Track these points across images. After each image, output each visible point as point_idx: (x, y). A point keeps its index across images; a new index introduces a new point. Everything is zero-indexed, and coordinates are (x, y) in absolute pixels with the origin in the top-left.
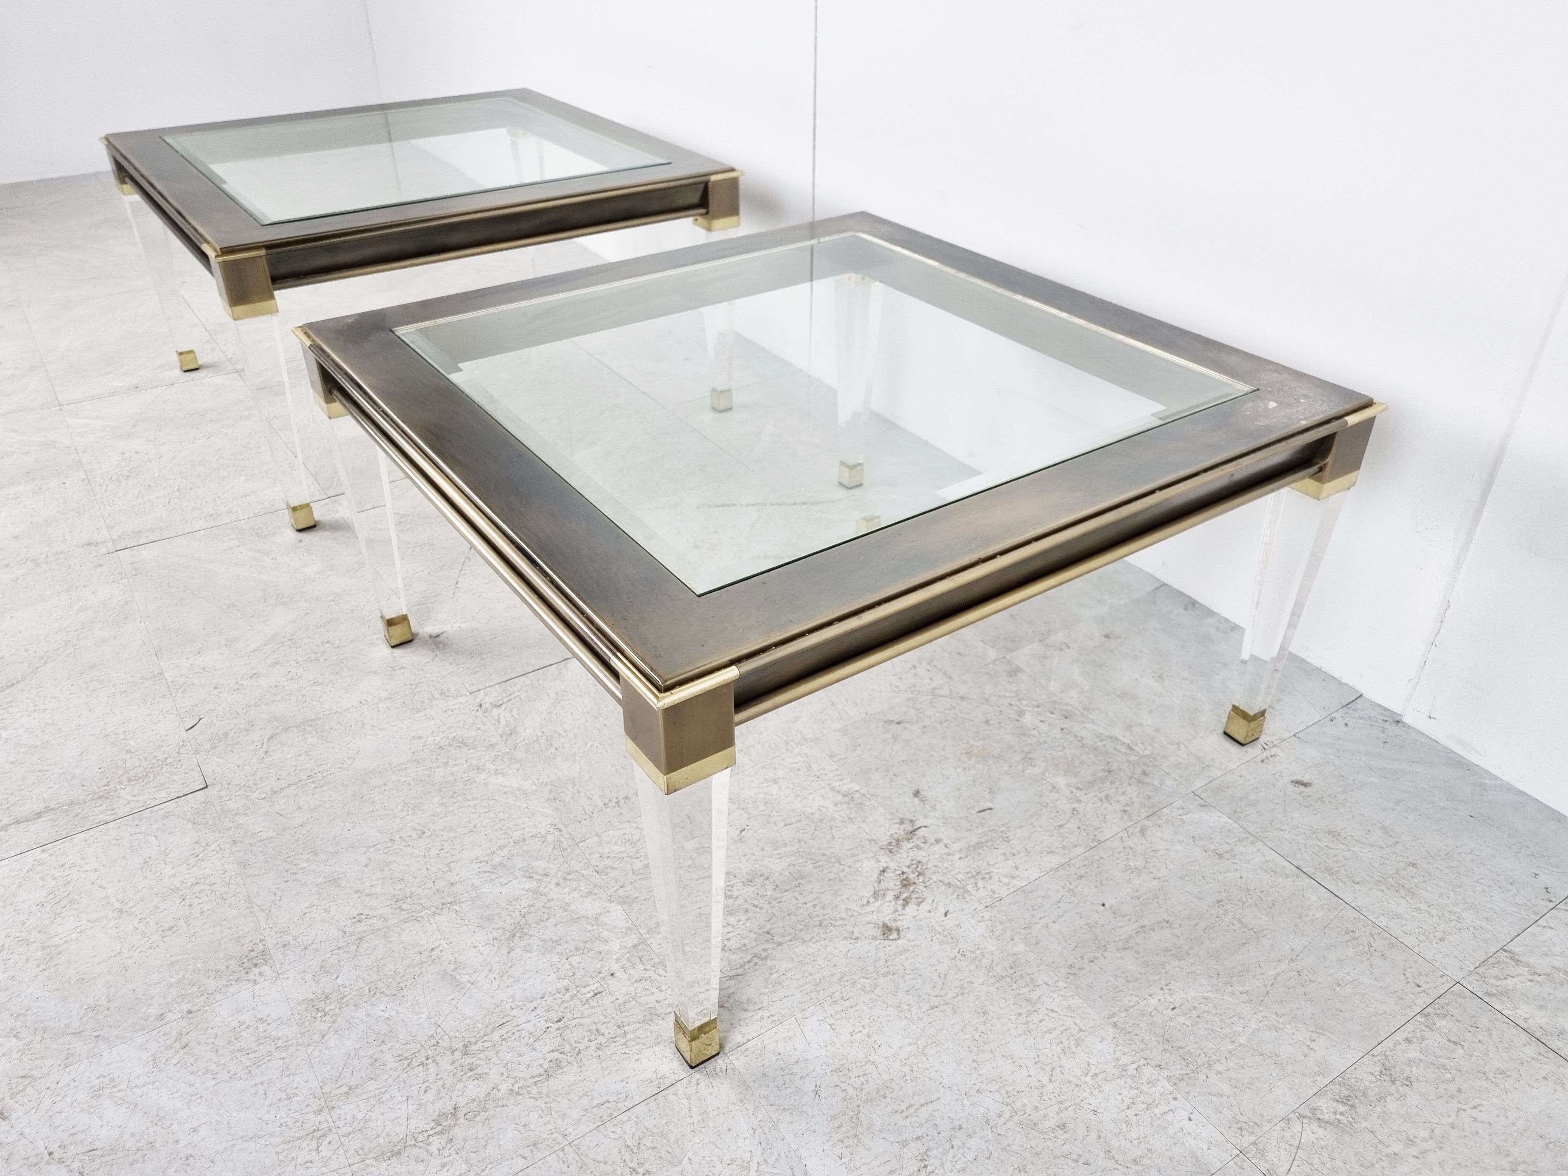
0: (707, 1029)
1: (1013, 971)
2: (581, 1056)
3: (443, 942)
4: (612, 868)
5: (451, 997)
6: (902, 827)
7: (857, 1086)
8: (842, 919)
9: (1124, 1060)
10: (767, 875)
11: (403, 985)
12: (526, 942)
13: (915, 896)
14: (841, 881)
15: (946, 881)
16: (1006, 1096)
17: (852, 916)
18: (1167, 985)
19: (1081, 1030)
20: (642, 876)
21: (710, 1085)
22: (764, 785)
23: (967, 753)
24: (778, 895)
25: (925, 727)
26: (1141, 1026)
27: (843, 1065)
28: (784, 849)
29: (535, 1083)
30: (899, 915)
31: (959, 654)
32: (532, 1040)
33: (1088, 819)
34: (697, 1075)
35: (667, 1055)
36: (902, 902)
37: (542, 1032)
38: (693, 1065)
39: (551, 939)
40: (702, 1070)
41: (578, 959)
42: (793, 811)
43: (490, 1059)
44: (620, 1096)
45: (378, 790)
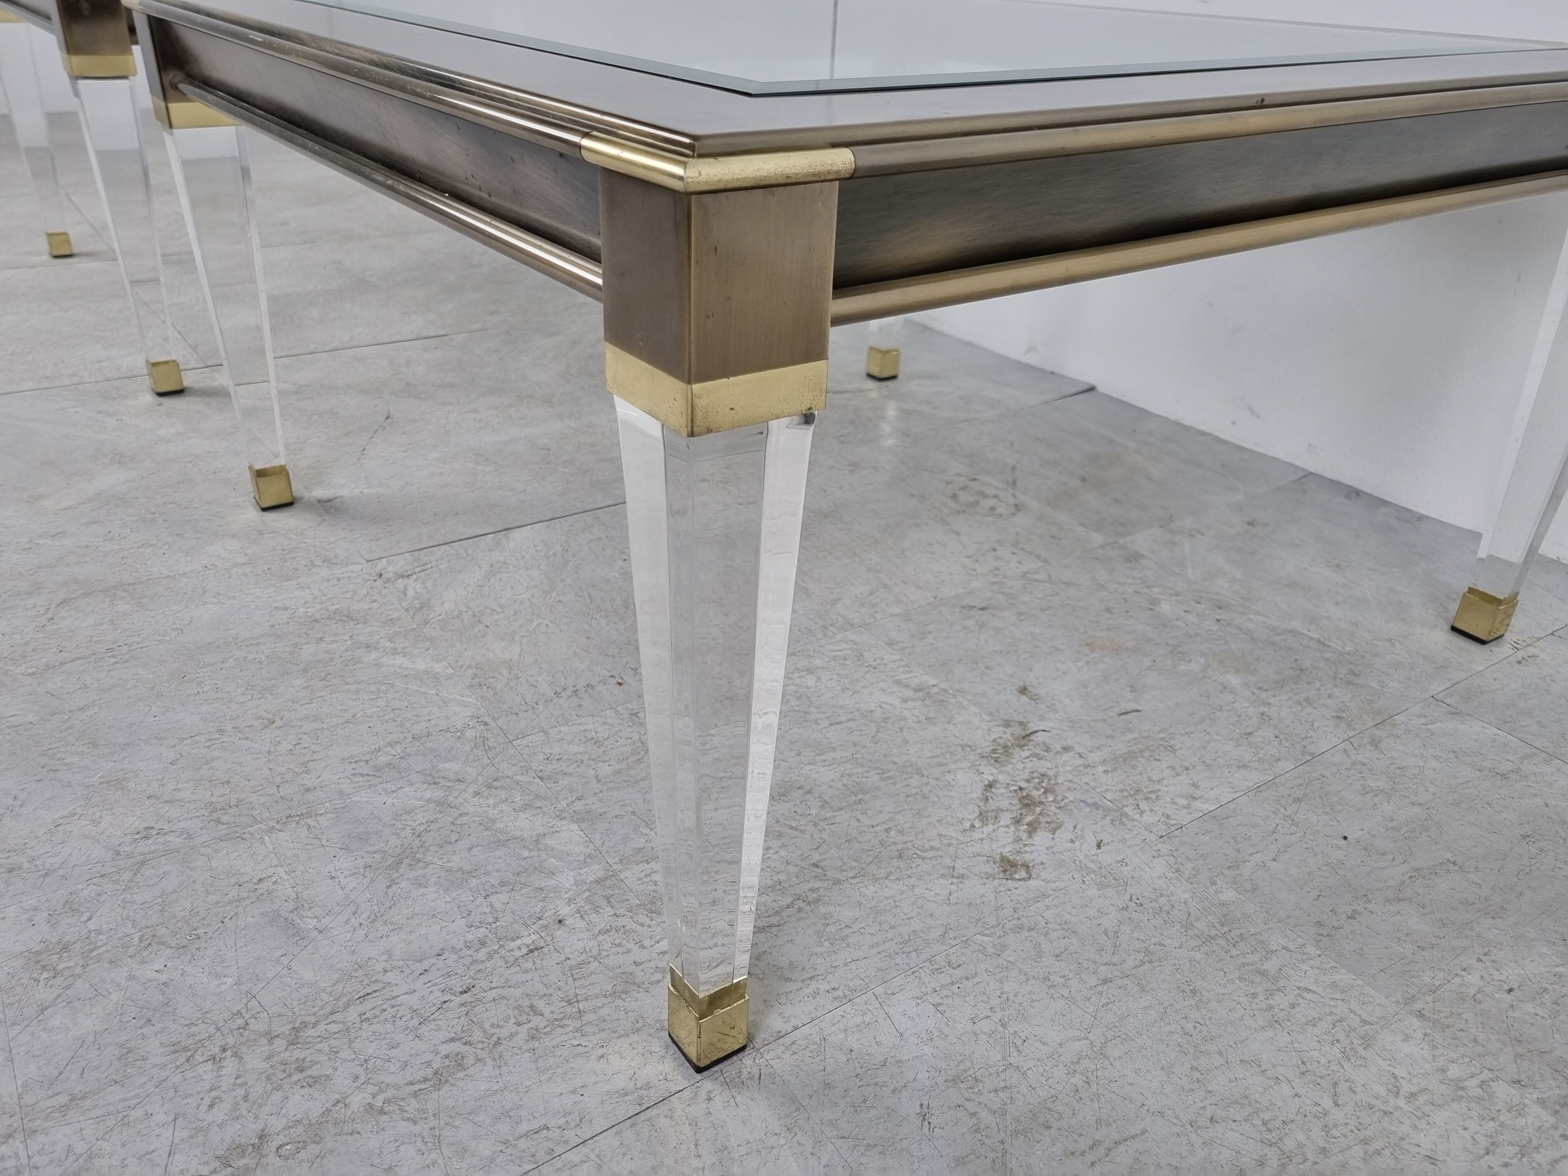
0: (726, 1001)
1: (1226, 929)
2: (501, 1048)
3: (281, 871)
4: (565, 774)
5: (281, 952)
6: (1009, 731)
7: (995, 1107)
8: (932, 848)
9: (1454, 1071)
10: (808, 788)
11: (200, 931)
12: (419, 872)
13: (1045, 820)
14: (925, 797)
15: (1090, 801)
16: (1263, 1128)
17: (949, 845)
18: (1485, 954)
19: (1364, 1022)
20: (610, 785)
21: (732, 1101)
22: (795, 675)
23: (1088, 645)
24: (829, 815)
25: (1021, 614)
26: (1465, 1016)
27: (965, 1071)
28: (832, 755)
29: (415, 1094)
30: (1024, 845)
31: (1053, 537)
32: (415, 1022)
33: (1288, 726)
34: (707, 1084)
35: (653, 1049)
36: (1026, 827)
37: (434, 1009)
38: (702, 1065)
39: (461, 869)
40: (716, 1075)
41: (504, 897)
42: (842, 707)
43: (336, 1053)
44: (569, 1118)
45: (211, 668)
